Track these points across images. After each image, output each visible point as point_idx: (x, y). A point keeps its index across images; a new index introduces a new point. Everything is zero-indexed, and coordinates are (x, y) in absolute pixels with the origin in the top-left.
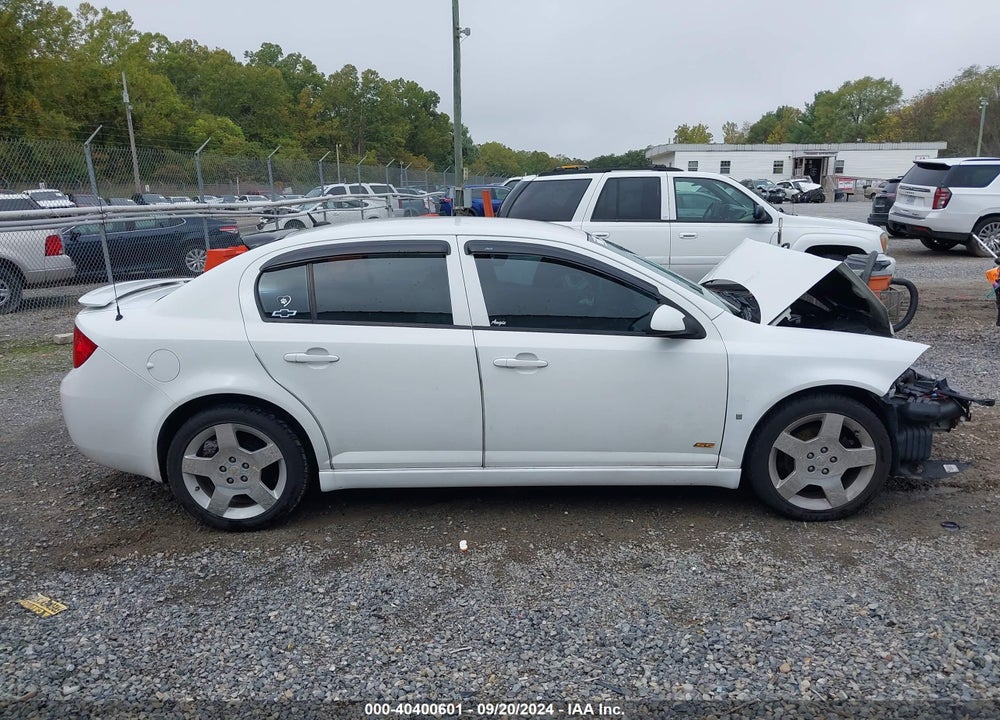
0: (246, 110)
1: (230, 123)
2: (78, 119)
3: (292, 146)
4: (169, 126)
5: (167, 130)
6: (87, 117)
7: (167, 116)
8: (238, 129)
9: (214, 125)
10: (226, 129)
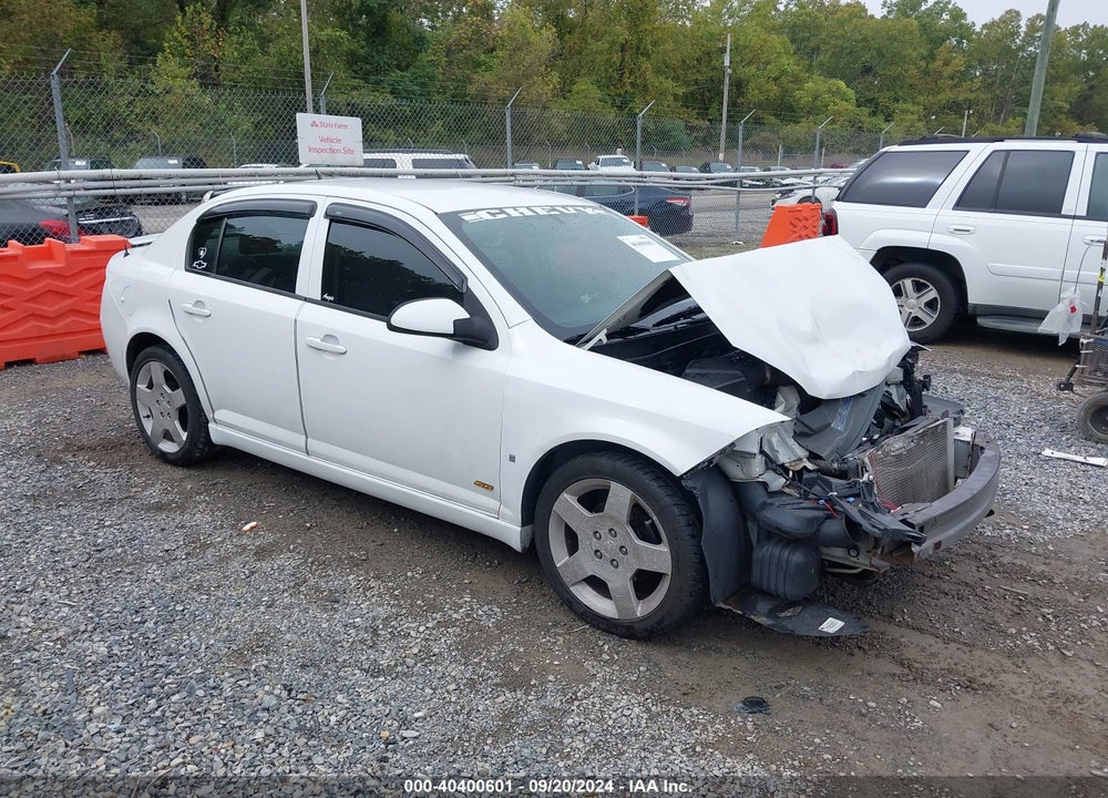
0: (867, 70)
1: (842, 84)
2: (687, 84)
3: (912, 113)
4: (774, 90)
5: (772, 94)
6: (696, 82)
7: (776, 79)
8: (851, 93)
9: (823, 88)
10: (837, 93)
